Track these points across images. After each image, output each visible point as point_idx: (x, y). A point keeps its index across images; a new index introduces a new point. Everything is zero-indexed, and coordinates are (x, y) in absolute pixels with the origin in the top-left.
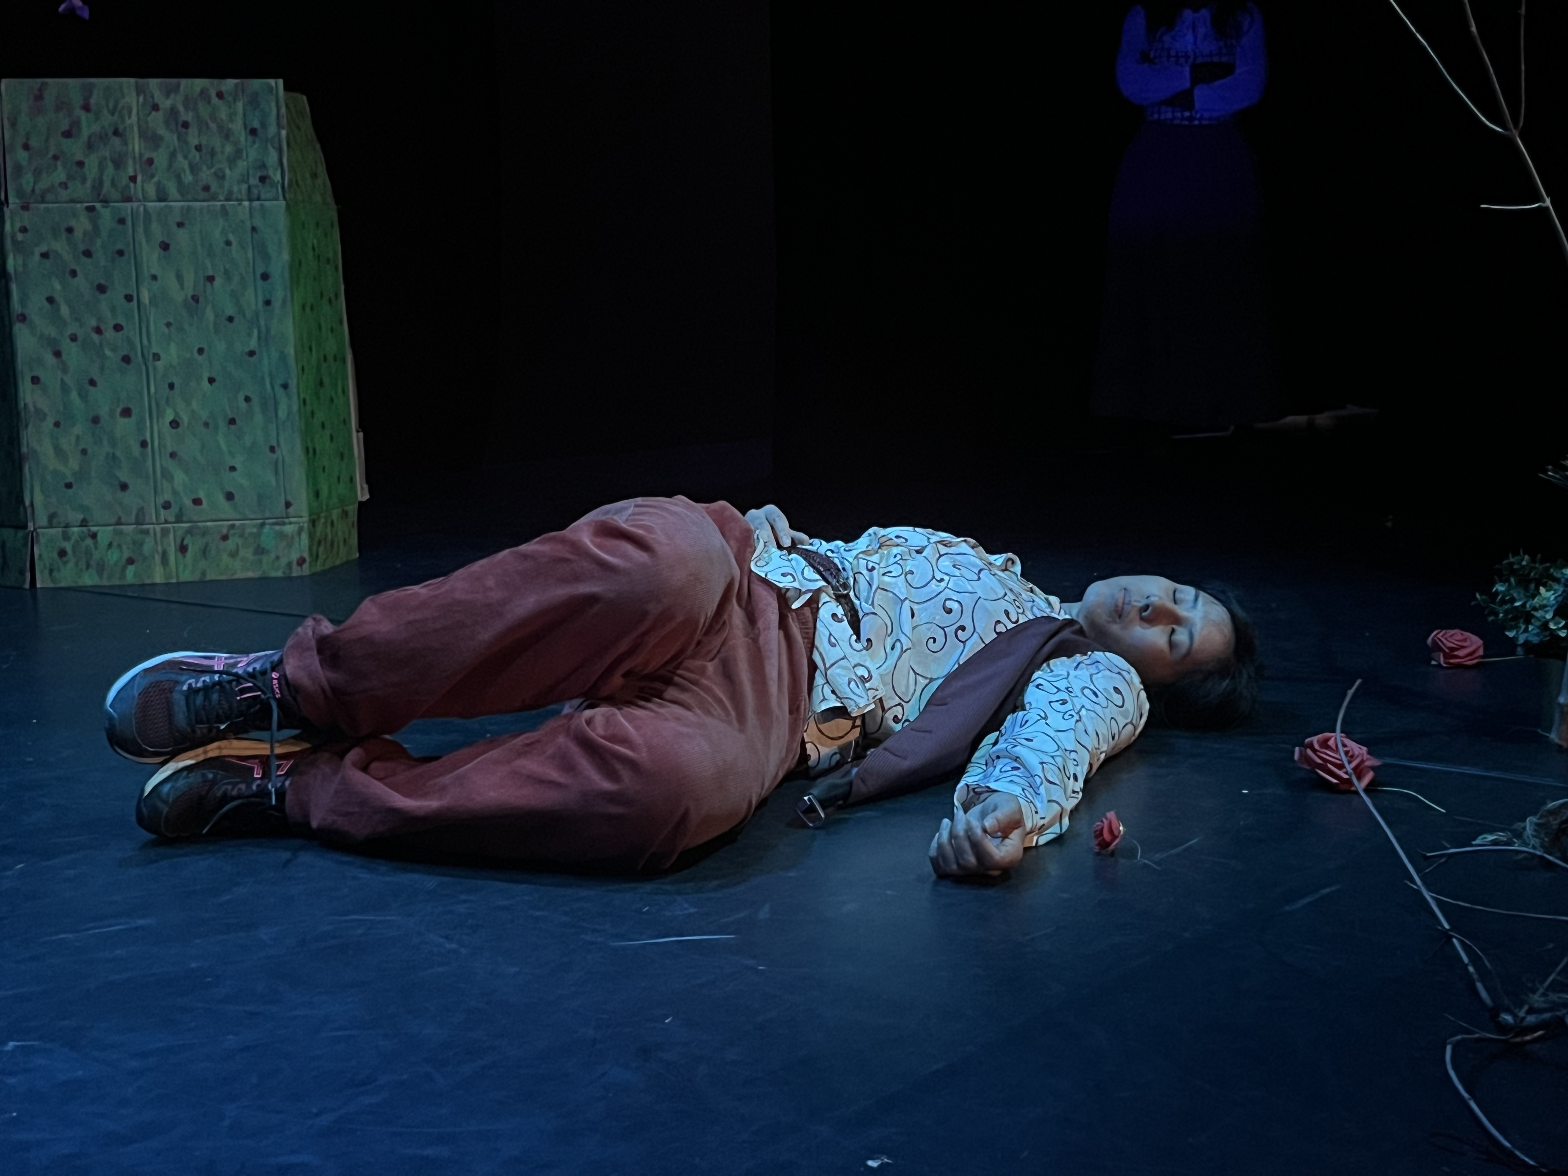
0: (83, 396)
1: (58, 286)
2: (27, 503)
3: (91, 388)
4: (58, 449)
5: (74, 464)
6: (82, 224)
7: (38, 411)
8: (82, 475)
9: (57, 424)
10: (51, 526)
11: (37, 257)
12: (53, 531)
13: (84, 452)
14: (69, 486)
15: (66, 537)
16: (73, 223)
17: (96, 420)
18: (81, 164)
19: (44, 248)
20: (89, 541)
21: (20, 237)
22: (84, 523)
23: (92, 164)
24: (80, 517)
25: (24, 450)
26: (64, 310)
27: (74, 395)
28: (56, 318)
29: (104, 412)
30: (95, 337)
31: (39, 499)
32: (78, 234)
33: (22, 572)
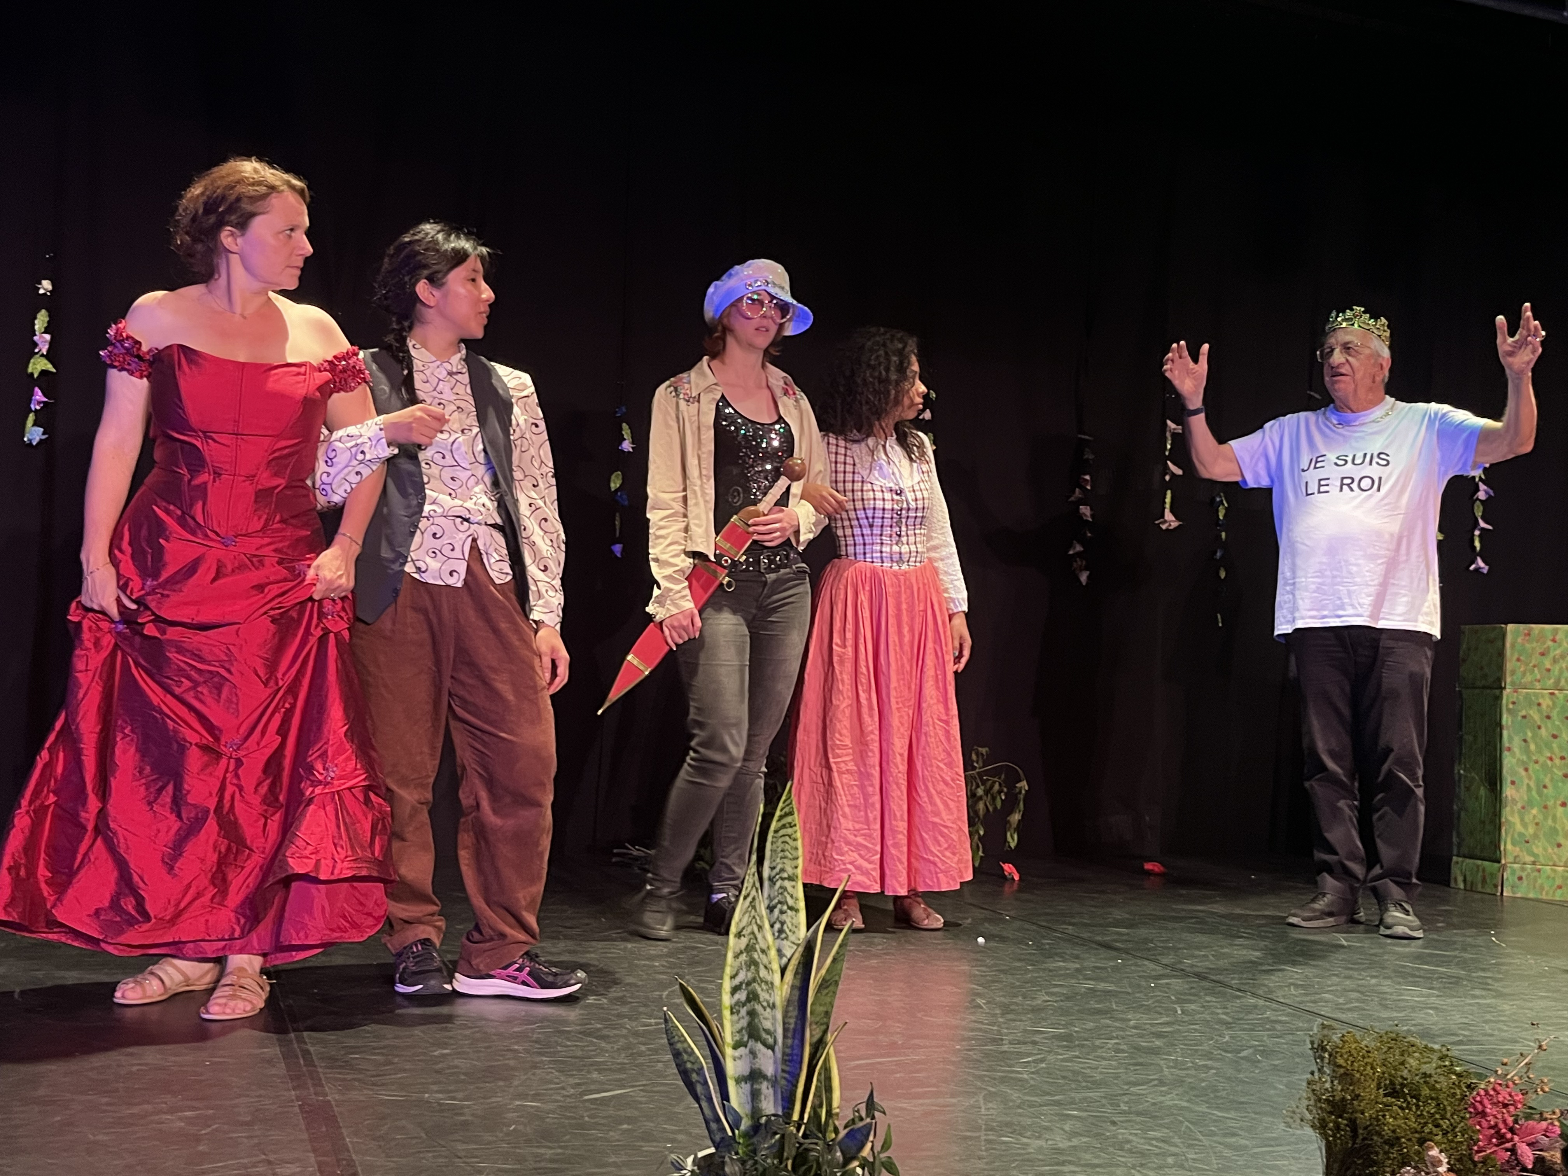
0: (1540, 794)
1: (1530, 734)
2: (1502, 848)
3: (1545, 791)
4: (1522, 820)
5: (1531, 830)
6: (1546, 702)
7: (1513, 800)
8: (1536, 836)
9: (1523, 808)
10: (1515, 863)
11: (1519, 718)
12: (1515, 866)
13: (1537, 824)
14: (1527, 842)
15: (1523, 869)
16: (1541, 701)
17: (1545, 807)
18: (1548, 670)
19: (1524, 713)
20: (1536, 874)
21: (1511, 706)
22: (1534, 863)
23: (1556, 670)
24: (1532, 859)
25: (1503, 820)
26: (1533, 747)
27: (1534, 793)
28: (1527, 751)
29: (1550, 803)
30: (1549, 762)
31: (1509, 847)
32: (1544, 706)
33: (1496, 886)
